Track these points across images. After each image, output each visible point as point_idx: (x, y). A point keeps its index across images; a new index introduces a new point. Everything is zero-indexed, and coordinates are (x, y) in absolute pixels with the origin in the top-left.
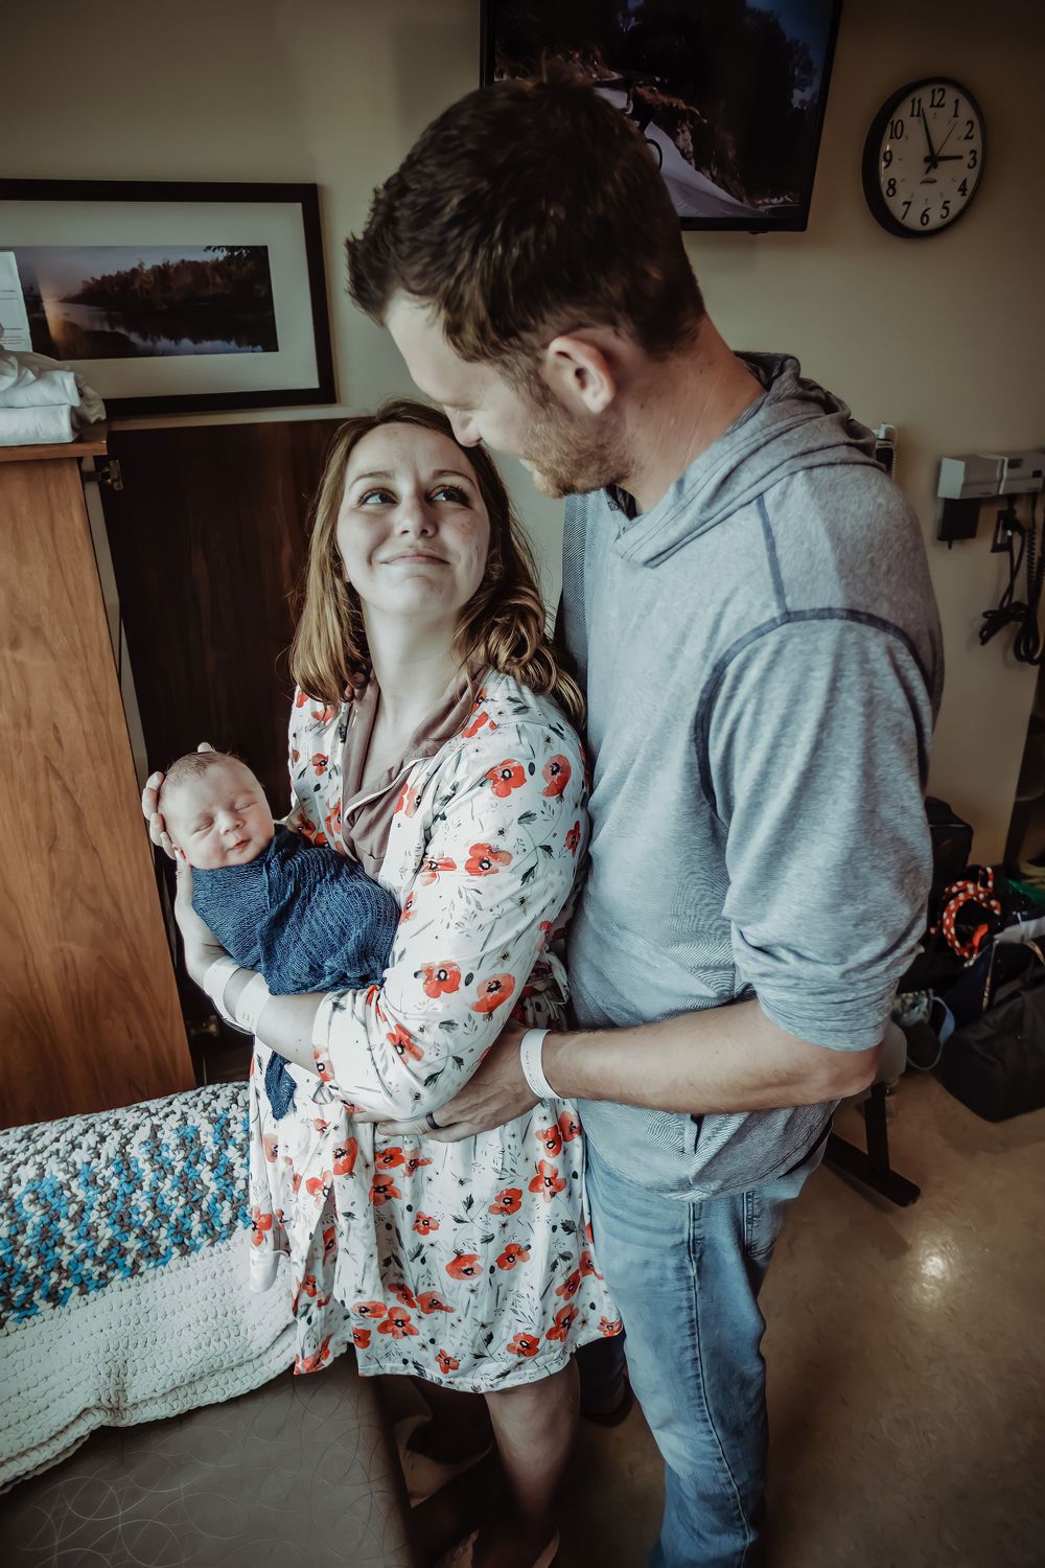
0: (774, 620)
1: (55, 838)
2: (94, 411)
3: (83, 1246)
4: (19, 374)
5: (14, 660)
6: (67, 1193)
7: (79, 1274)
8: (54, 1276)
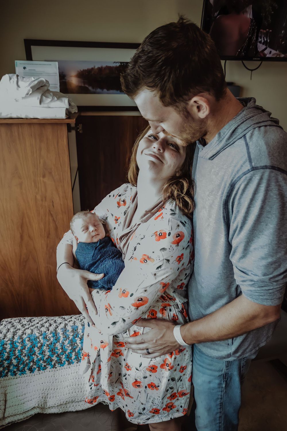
0: (249, 170)
1: (49, 234)
2: (74, 110)
3: (41, 356)
4: (53, 98)
5: (43, 181)
6: (38, 340)
7: (39, 364)
8: (32, 364)
